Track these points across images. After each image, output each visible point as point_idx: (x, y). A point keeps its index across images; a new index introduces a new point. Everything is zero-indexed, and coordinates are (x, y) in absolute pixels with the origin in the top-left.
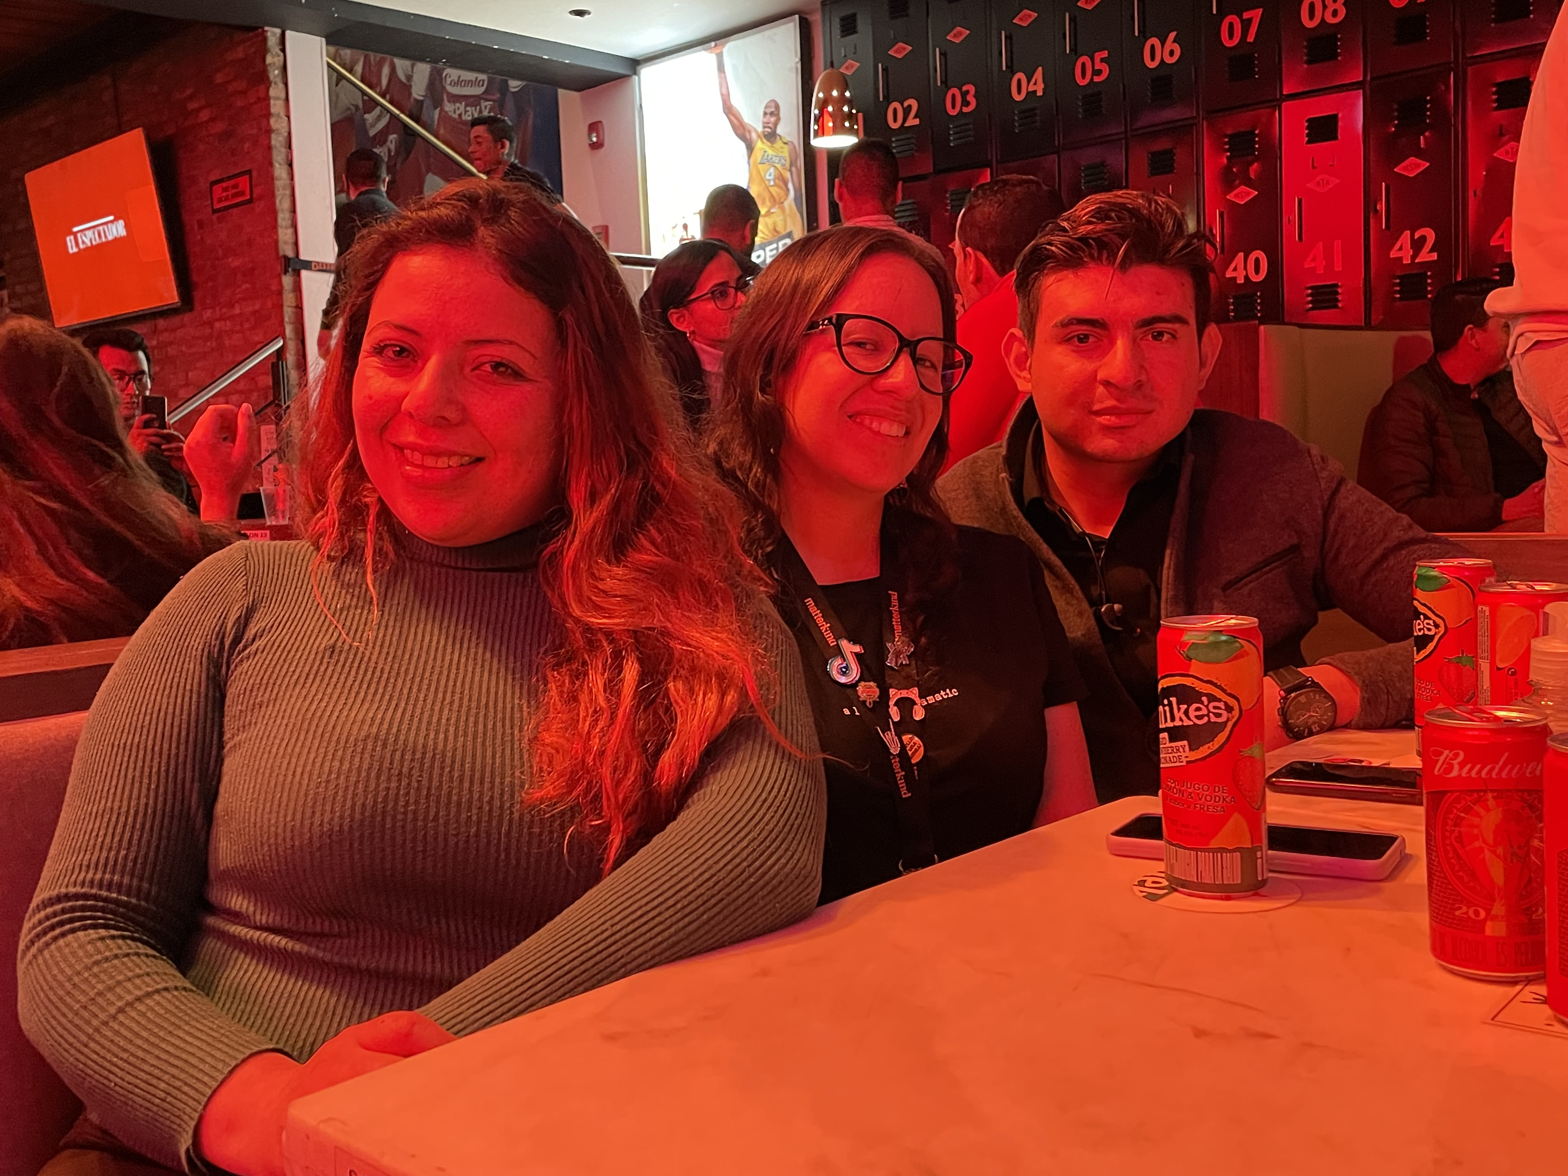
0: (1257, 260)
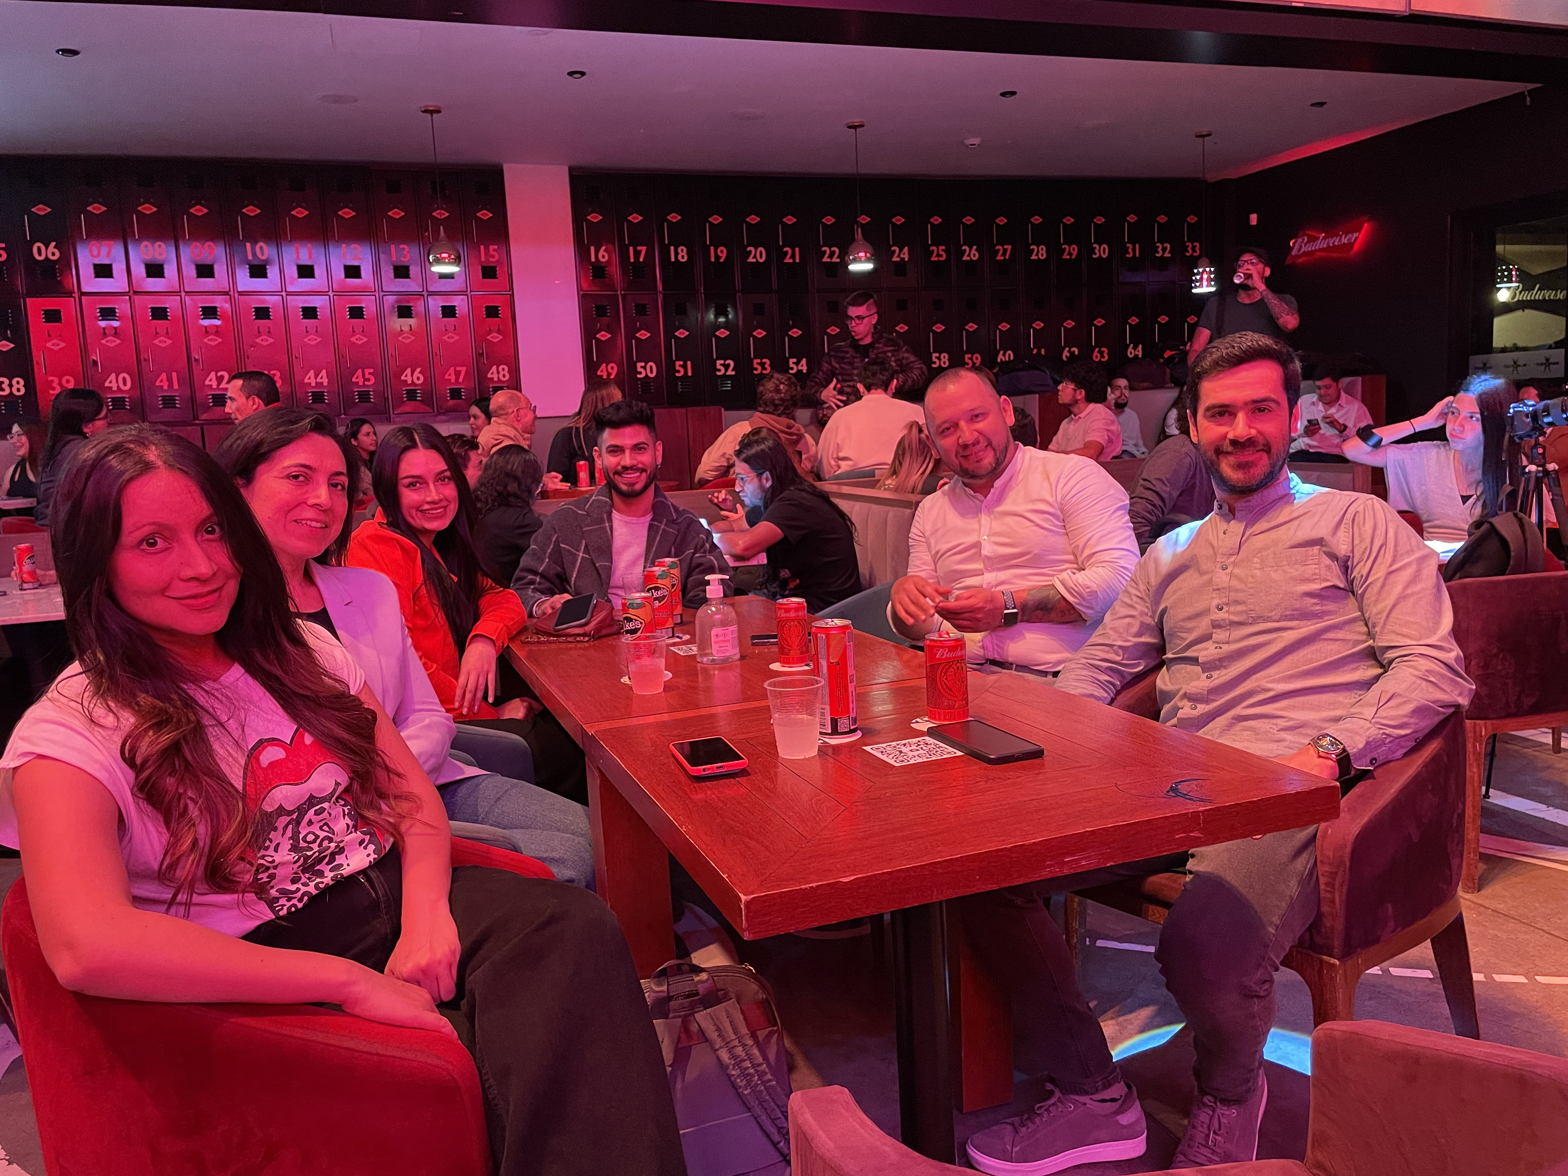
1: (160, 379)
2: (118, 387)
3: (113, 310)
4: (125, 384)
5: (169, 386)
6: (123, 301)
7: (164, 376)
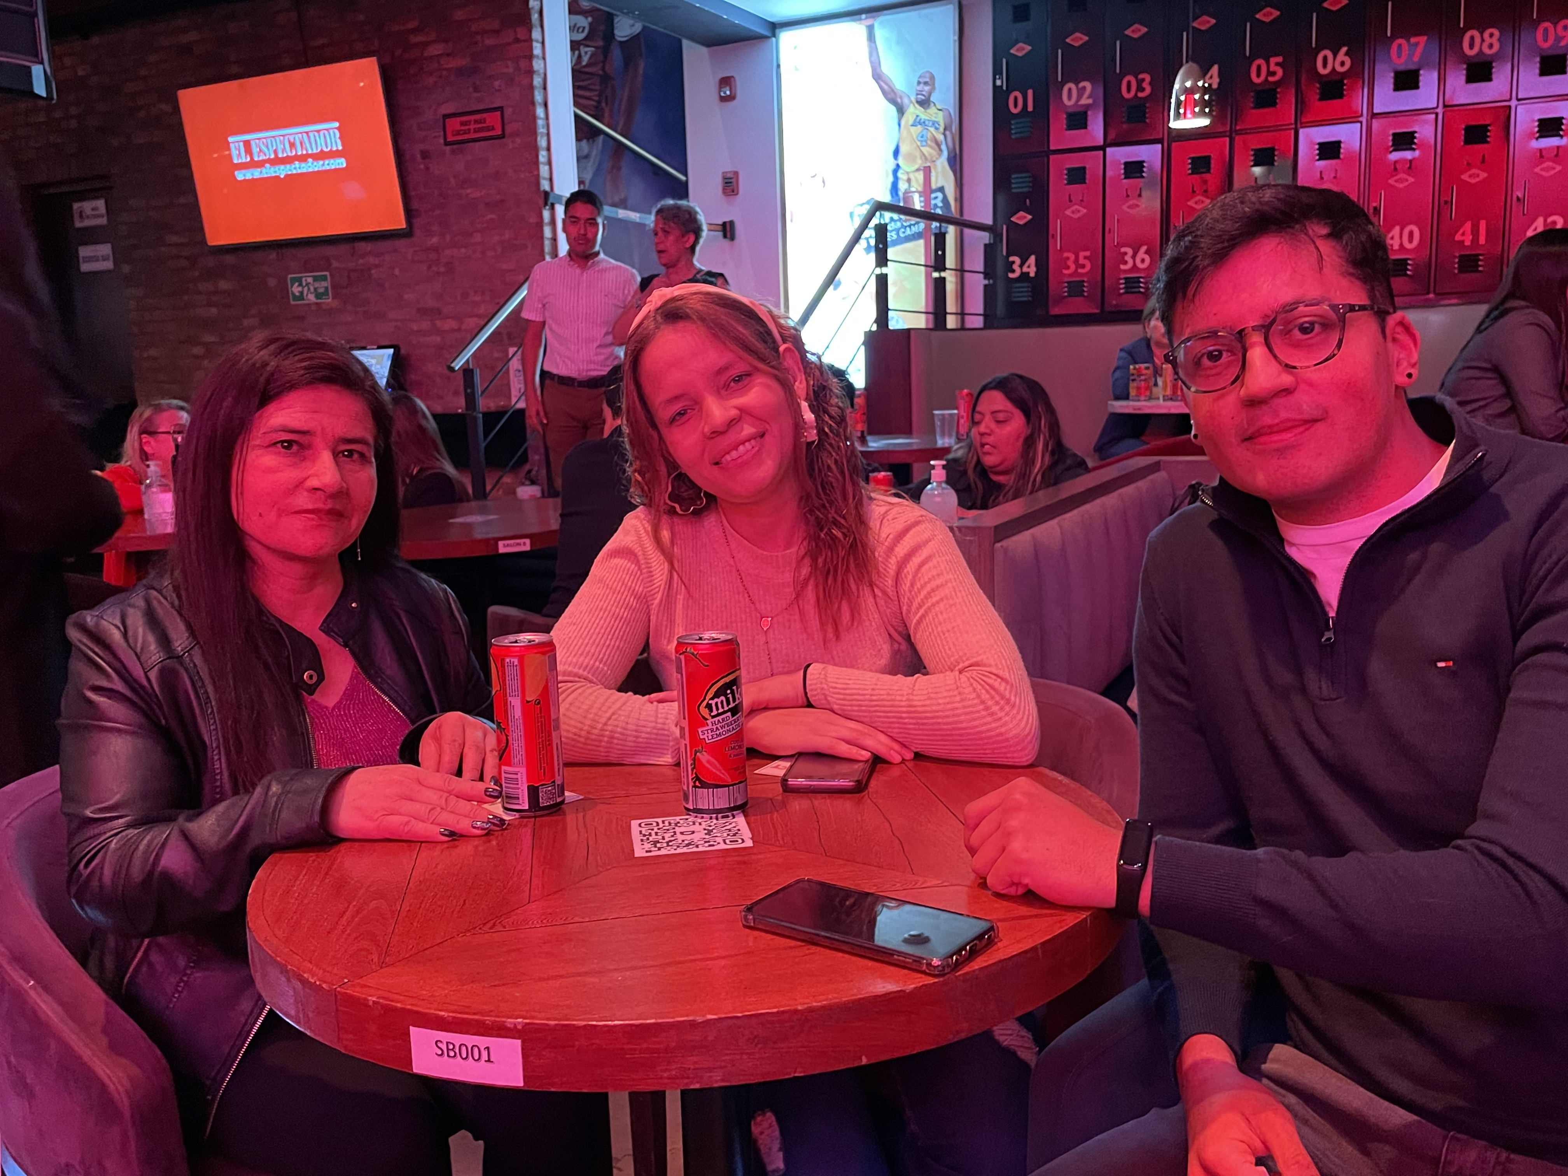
1: (1461, 231)
2: (1401, 245)
3: (1411, 135)
4: (1411, 240)
5: (1472, 241)
6: (1426, 122)
7: (1468, 226)
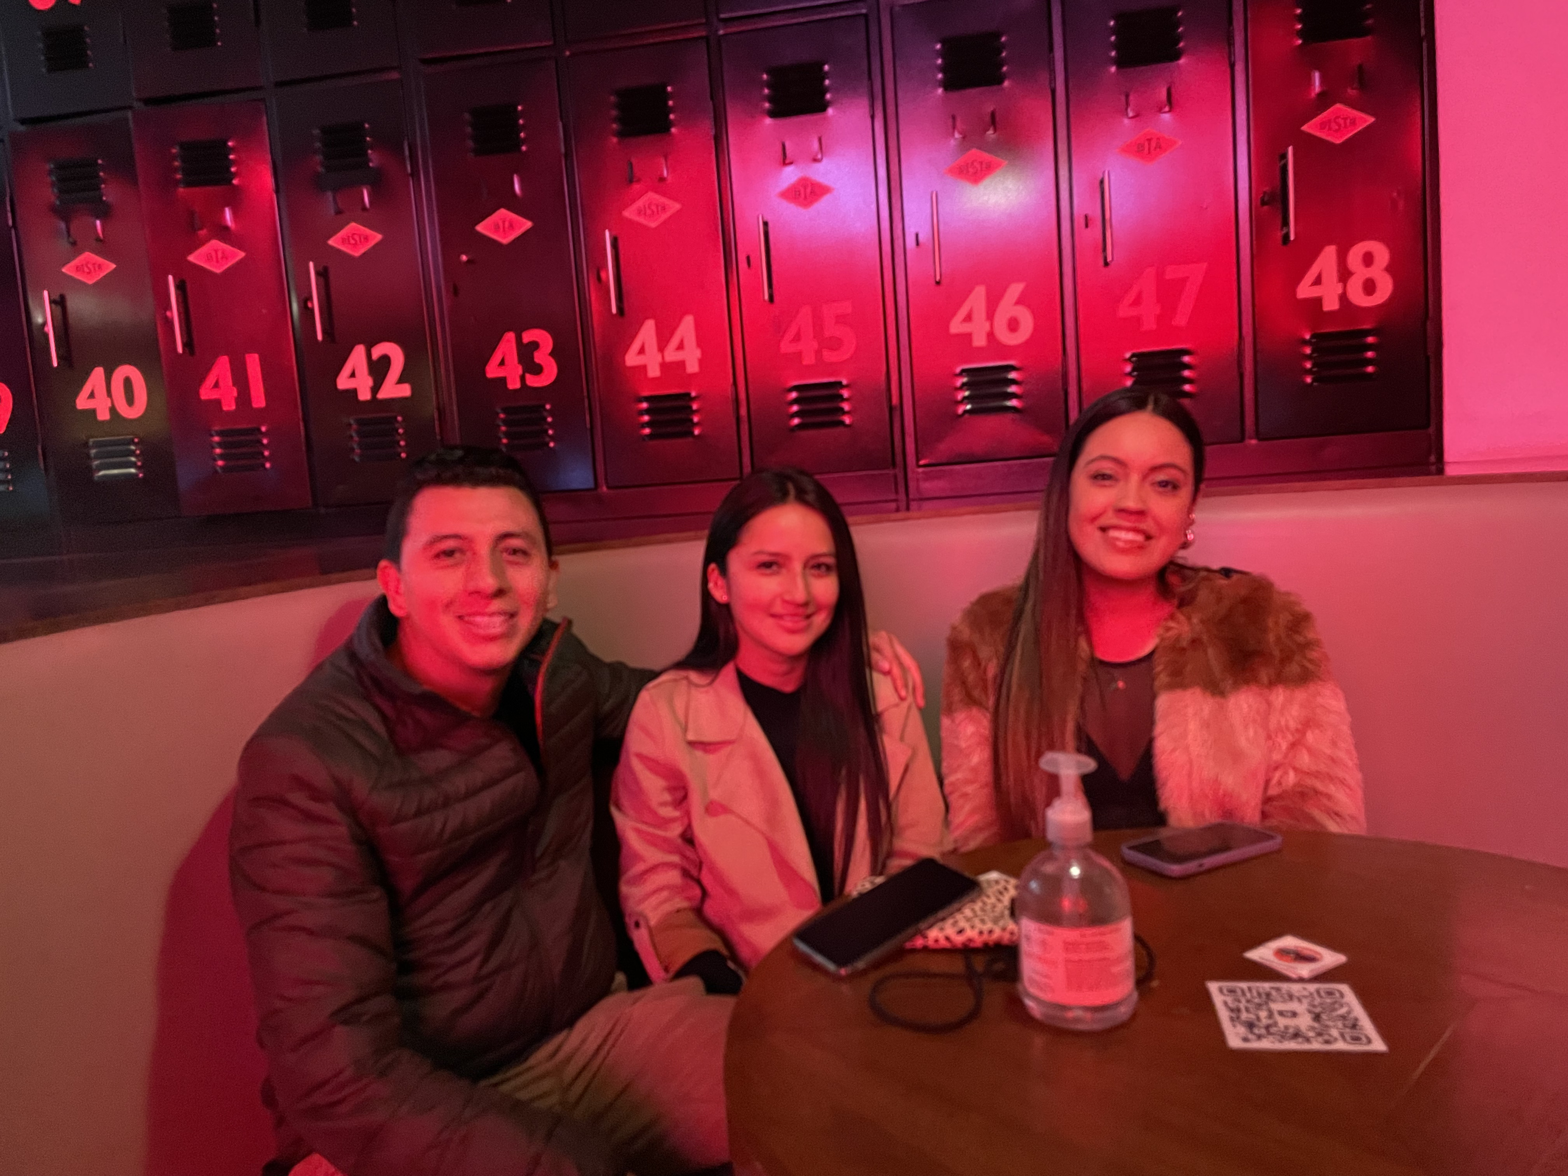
0: (128, 382)
5: (238, 400)
